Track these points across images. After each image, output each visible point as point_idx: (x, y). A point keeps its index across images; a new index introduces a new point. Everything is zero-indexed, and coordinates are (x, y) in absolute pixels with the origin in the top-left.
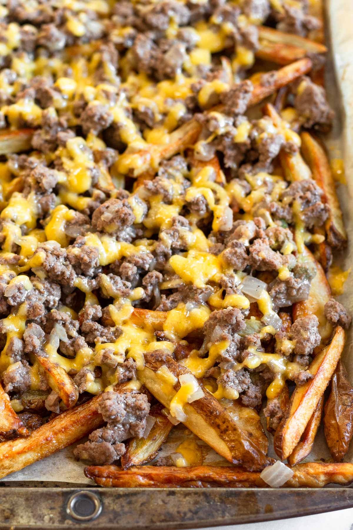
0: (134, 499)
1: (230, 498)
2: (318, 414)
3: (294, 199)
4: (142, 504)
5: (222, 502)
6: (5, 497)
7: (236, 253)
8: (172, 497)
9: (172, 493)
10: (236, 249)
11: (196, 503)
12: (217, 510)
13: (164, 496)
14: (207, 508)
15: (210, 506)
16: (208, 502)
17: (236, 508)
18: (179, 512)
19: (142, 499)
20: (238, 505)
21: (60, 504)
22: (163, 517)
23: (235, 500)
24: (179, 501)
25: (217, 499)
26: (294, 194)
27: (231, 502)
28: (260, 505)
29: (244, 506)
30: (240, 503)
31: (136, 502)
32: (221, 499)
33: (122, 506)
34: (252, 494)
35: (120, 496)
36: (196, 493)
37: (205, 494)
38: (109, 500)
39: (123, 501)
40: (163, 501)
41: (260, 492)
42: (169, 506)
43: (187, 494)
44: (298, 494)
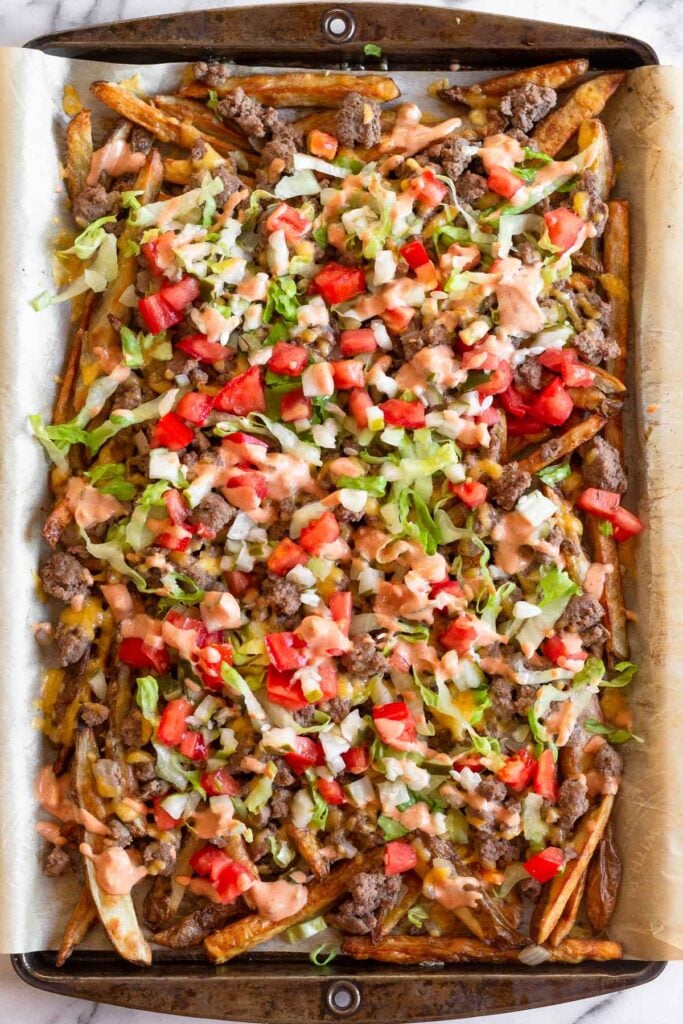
0: (390, 989)
1: (487, 988)
2: (581, 889)
3: (571, 624)
4: (400, 995)
5: (479, 992)
6: (263, 989)
7: (500, 704)
8: (429, 987)
9: (429, 983)
10: (501, 700)
11: (453, 993)
12: (474, 1002)
13: (420, 986)
14: (463, 1000)
15: (466, 997)
16: (465, 993)
17: (492, 1000)
18: (435, 1005)
19: (399, 990)
20: (494, 996)
21: (318, 996)
22: (420, 1011)
23: (491, 990)
24: (436, 992)
25: (473, 989)
26: (571, 619)
27: (488, 993)
28: (516, 995)
29: (501, 997)
30: (496, 994)
31: (393, 992)
32: (477, 989)
33: (380, 998)
34: (508, 984)
35: (377, 986)
36: (452, 982)
37: (461, 983)
38: (366, 991)
39: (380, 992)
40: (420, 992)
41: (515, 980)
42: (425, 997)
43: (444, 983)
44: (554, 982)
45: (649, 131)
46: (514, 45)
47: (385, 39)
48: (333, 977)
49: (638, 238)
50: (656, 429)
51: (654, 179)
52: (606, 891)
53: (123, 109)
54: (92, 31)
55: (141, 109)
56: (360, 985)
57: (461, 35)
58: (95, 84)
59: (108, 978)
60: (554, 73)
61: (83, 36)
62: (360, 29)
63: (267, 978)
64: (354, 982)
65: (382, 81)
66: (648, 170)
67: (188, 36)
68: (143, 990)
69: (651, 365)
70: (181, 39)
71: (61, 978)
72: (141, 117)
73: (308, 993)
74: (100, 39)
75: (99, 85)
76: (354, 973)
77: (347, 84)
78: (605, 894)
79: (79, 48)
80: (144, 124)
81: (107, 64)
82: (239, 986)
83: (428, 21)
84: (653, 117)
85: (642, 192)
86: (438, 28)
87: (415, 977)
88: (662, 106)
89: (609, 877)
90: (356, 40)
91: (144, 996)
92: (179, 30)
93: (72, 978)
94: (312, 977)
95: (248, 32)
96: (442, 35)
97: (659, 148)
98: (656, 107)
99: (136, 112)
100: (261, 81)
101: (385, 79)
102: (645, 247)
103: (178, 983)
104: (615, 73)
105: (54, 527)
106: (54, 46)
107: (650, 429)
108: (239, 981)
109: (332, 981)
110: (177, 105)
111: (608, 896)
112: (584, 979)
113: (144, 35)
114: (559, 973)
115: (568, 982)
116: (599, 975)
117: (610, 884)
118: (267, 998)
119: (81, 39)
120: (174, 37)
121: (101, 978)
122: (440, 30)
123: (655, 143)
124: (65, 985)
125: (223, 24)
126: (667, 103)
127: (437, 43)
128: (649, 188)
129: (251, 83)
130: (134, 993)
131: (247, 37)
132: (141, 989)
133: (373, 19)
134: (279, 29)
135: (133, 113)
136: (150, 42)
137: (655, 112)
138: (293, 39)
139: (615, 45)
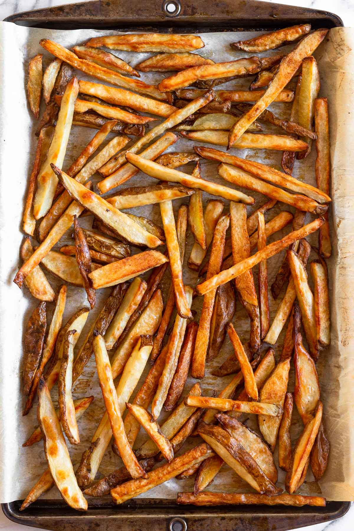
0: (203, 522)
1: (254, 521)
4: (208, 525)
5: (250, 524)
6: (136, 522)
8: (223, 521)
9: (223, 518)
11: (236, 524)
12: (247, 529)
13: (219, 520)
14: (241, 528)
15: (243, 526)
16: (242, 524)
17: (257, 527)
19: (208, 522)
21: (165, 526)
23: (257, 522)
24: (228, 524)
25: (247, 522)
27: (255, 524)
28: (270, 525)
29: (262, 526)
30: (259, 524)
31: (205, 524)
32: (249, 522)
33: (197, 527)
34: (265, 519)
35: (195, 521)
36: (236, 518)
37: (241, 519)
38: (190, 523)
39: (197, 524)
40: (219, 523)
41: (270, 517)
42: (221, 526)
43: (231, 519)
44: (290, 518)
45: (338, 62)
46: (266, 16)
47: (197, 14)
48: (173, 516)
49: (333, 119)
50: (343, 222)
51: (340, 87)
52: (321, 458)
53: (57, 53)
54: (40, 12)
55: (67, 54)
56: (187, 520)
57: (237, 12)
58: (42, 40)
59: (54, 517)
60: (293, 32)
61: (36, 14)
62: (183, 9)
63: (138, 516)
64: (184, 518)
65: (195, 38)
66: (338, 83)
67: (92, 14)
68: (72, 524)
69: (340, 187)
70: (88, 16)
71: (28, 517)
72: (67, 58)
73: (159, 524)
74: (44, 16)
75: (44, 41)
76: (184, 514)
77: (176, 40)
78: (321, 459)
79: (33, 21)
80: (68, 62)
81: (48, 30)
82: (122, 521)
83: (220, 4)
84: (341, 54)
85: (335, 95)
86: (225, 8)
87: (216, 515)
88: (345, 48)
89: (323, 450)
90: (181, 15)
91: (72, 527)
92: (87, 11)
93: (34, 517)
94: (162, 516)
95: (124, 12)
96: (228, 12)
97: (344, 71)
98: (342, 49)
99: (64, 55)
100: (130, 38)
101: (196, 37)
102: (337, 124)
103: (91, 519)
104: (322, 30)
105: (21, 277)
106: (19, 20)
107: (340, 221)
108: (123, 518)
109: (172, 518)
110: (85, 51)
111: (323, 460)
112: (305, 516)
113: (68, 13)
114: (293, 513)
115: (297, 518)
116: (313, 514)
117: (323, 454)
118: (138, 527)
119: (34, 16)
120: (84, 14)
121: (49, 517)
122: (226, 9)
123: (342, 68)
124: (31, 521)
125: (110, 8)
126: (348, 47)
127: (224, 16)
128: (339, 93)
129: (125, 39)
130: (67, 525)
131: (123, 14)
132: (70, 523)
133: (190, 4)
134: (140, 9)
135: (62, 55)
136: (71, 17)
137: (341, 52)
138: (148, 15)
139: (320, 16)
